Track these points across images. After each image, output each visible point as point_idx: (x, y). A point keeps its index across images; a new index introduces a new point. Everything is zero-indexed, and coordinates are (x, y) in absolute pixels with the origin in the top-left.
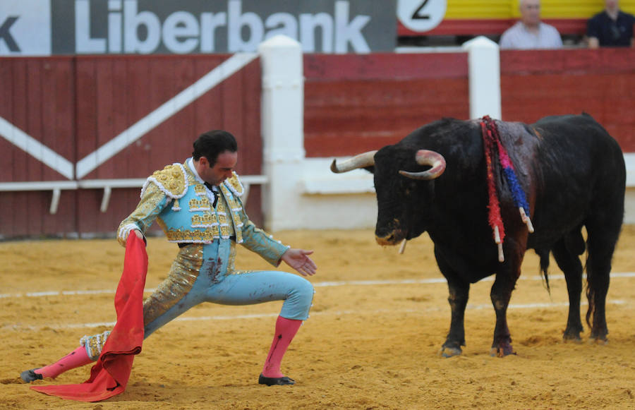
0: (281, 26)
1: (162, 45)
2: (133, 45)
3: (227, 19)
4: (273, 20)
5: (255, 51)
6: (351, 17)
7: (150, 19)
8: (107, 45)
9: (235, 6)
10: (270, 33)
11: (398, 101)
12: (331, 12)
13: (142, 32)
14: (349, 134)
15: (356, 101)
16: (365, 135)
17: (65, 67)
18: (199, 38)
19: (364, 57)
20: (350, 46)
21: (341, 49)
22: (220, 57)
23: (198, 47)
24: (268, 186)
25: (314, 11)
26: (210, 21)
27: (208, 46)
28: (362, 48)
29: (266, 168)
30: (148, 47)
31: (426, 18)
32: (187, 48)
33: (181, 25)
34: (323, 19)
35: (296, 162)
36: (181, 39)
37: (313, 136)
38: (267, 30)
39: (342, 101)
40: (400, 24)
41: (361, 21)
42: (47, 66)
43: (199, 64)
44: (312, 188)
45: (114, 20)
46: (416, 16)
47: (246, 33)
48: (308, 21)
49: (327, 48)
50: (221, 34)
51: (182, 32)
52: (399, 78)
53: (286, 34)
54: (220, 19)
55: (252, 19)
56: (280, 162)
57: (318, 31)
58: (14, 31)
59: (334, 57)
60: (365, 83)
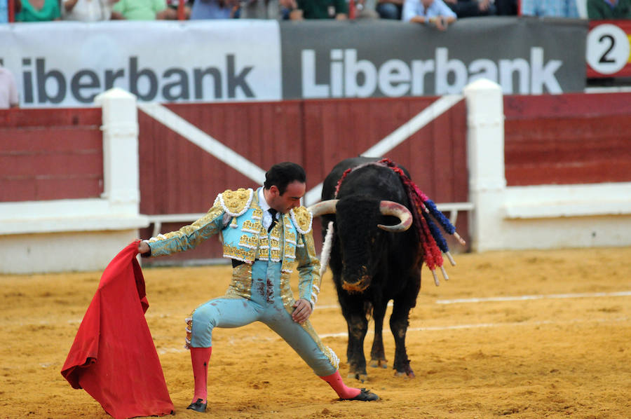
0: (483, 71)
1: (378, 90)
2: (353, 90)
3: (435, 66)
4: (476, 66)
5: (461, 93)
6: (546, 62)
7: (367, 67)
8: (330, 90)
9: (442, 53)
10: (473, 78)
11: (588, 135)
12: (528, 58)
13: (361, 78)
14: (545, 165)
15: (550, 136)
16: (559, 165)
17: (295, 110)
18: (410, 83)
19: (557, 97)
20: (545, 87)
21: (537, 91)
22: (429, 98)
23: (409, 92)
24: (474, 212)
25: (512, 58)
26: (420, 68)
27: (418, 90)
28: (555, 89)
29: (472, 196)
30: (366, 92)
31: (612, 61)
32: (399, 92)
33: (395, 72)
34: (520, 64)
35: (499, 191)
36: (395, 84)
37: (513, 167)
38: (470, 75)
39: (539, 136)
40: (589, 67)
41: (554, 65)
42: (279, 110)
43: (411, 105)
44: (513, 213)
45: (336, 69)
46: (603, 60)
47: (451, 78)
48: (507, 67)
49: (524, 90)
50: (430, 78)
51: (396, 78)
52: (588, 115)
53: (487, 78)
54: (428, 66)
55: (457, 66)
56: (484, 191)
57: (516, 75)
58: (250, 79)
59: (530, 98)
60: (559, 120)
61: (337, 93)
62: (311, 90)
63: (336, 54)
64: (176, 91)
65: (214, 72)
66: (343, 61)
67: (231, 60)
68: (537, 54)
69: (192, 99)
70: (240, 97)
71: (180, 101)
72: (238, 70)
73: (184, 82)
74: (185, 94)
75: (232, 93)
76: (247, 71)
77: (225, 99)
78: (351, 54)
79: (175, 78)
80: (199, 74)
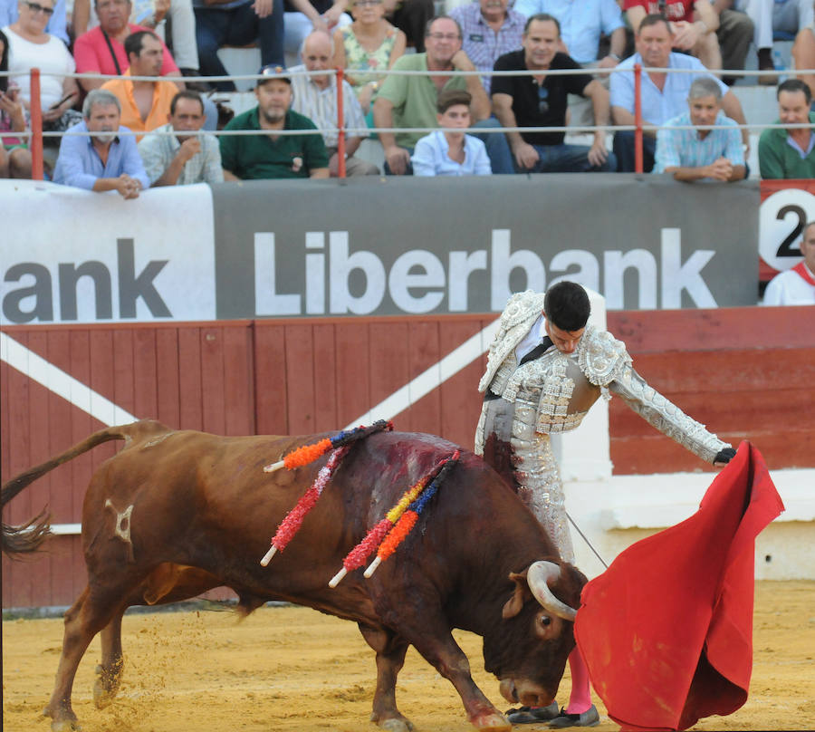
0: (574, 268)
1: (387, 300)
2: (342, 302)
3: (489, 259)
6: (685, 256)
7: (369, 262)
8: (304, 303)
9: (501, 238)
11: (758, 382)
12: (656, 250)
13: (357, 282)
15: (692, 385)
17: (242, 338)
18: (445, 290)
19: (706, 314)
20: (685, 295)
21: (672, 303)
22: (479, 319)
25: (625, 249)
26: (462, 264)
27: (459, 302)
28: (705, 300)
30: (366, 305)
33: (418, 270)
35: (601, 481)
36: (417, 293)
38: (552, 275)
40: (762, 262)
41: (701, 258)
42: (211, 337)
43: (446, 330)
44: (625, 520)
45: (314, 264)
46: (785, 251)
47: (519, 280)
48: (616, 261)
49: (647, 302)
50: (480, 282)
51: (418, 281)
54: (478, 260)
55: (528, 260)
56: (574, 480)
57: (631, 276)
58: (159, 283)
59: (659, 316)
60: (707, 354)
61: (315, 307)
62: (270, 303)
63: (314, 239)
64: (28, 304)
65: (96, 270)
66: (326, 251)
67: (126, 248)
68: (671, 239)
69: (57, 319)
70: (144, 315)
71: (36, 322)
72: (140, 267)
73: (42, 289)
74: (44, 310)
75: (128, 309)
76: (155, 268)
77: (116, 318)
78: (340, 240)
79: (28, 281)
80: (69, 274)
